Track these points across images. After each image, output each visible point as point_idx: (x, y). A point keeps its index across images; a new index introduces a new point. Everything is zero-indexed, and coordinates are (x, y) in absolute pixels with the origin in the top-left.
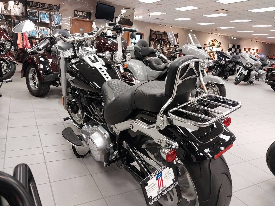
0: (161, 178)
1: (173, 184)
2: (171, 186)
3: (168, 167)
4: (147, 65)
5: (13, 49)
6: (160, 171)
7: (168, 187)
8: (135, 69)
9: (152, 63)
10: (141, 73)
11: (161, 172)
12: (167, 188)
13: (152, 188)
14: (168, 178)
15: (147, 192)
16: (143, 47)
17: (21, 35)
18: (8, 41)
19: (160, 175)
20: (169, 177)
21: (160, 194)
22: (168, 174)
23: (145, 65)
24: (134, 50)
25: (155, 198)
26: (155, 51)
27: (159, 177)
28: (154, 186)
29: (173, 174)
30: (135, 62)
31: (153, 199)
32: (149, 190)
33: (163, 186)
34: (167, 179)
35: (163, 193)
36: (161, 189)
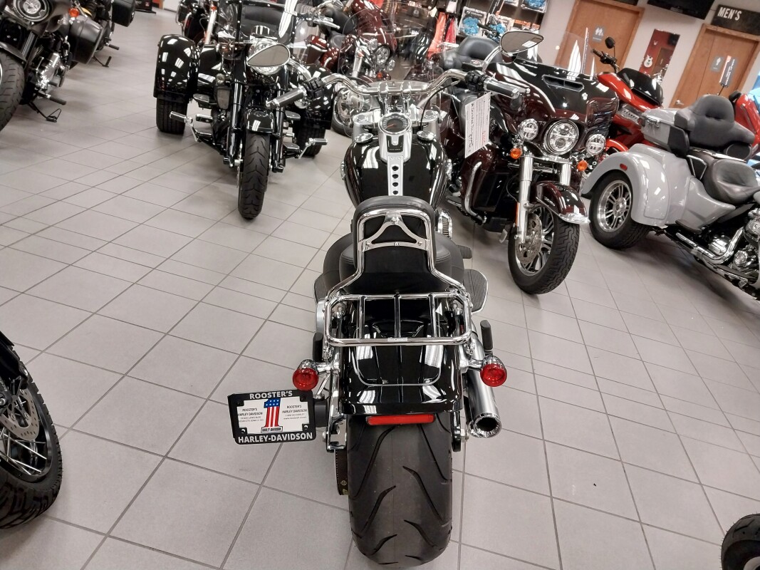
0: (275, 408)
1: (300, 433)
2: (295, 433)
3: (298, 398)
4: (698, 177)
5: (391, 67)
6: (276, 394)
7: (287, 433)
8: (645, 181)
9: (713, 173)
10: (664, 197)
11: (279, 398)
12: (285, 433)
13: (252, 416)
14: (292, 417)
15: (240, 418)
16: (711, 121)
17: (442, 30)
18: (385, 46)
19: (275, 403)
20: (296, 416)
21: (265, 435)
22: (295, 409)
23: (692, 174)
24: (672, 123)
25: (254, 435)
26: (749, 138)
27: (273, 407)
28: (257, 416)
29: (306, 414)
30: (658, 159)
31: (249, 436)
32: (242, 416)
33: (277, 424)
34: (289, 417)
35: (272, 436)
36: (269, 427)
